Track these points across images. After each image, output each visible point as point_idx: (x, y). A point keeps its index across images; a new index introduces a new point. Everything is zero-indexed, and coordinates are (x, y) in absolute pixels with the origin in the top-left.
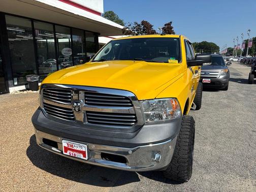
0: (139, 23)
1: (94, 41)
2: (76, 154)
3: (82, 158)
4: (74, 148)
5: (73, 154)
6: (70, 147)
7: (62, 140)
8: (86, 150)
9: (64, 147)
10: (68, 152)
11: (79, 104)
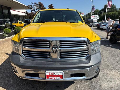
0: (37, 3)
1: (8, 13)
2: (55, 78)
3: (59, 79)
4: (54, 75)
5: (53, 78)
6: (51, 75)
7: (45, 71)
8: (63, 74)
9: (47, 75)
10: (49, 78)
11: (56, 48)
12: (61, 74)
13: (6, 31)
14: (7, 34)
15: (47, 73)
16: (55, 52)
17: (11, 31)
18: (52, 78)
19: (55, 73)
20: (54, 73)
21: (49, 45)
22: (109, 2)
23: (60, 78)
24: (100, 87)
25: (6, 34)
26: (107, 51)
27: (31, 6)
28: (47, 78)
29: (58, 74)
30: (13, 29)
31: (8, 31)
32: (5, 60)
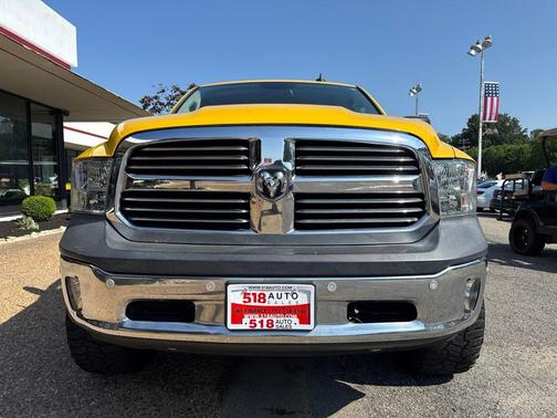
2: (275, 320)
3: (294, 327)
4: (266, 304)
5: (265, 323)
6: (252, 303)
7: (227, 284)
8: (309, 300)
9: (234, 305)
10: (244, 320)
11: (280, 175)
12: (302, 300)
13: (32, 206)
14: (37, 220)
15: (235, 295)
16: (272, 194)
17: (57, 212)
18: (258, 320)
19: (271, 296)
20: (267, 294)
21: (246, 162)
22: (489, 99)
23: (297, 321)
24: (495, 411)
25: (29, 218)
26: (506, 278)
27: (155, 101)
28: (234, 322)
29: (285, 302)
30: (64, 202)
31: (44, 209)
32: (19, 309)
